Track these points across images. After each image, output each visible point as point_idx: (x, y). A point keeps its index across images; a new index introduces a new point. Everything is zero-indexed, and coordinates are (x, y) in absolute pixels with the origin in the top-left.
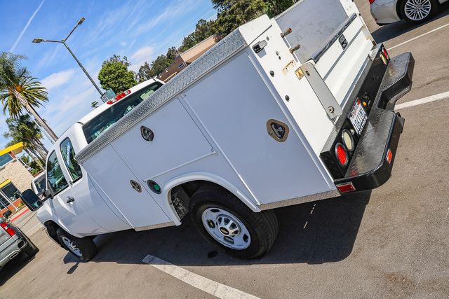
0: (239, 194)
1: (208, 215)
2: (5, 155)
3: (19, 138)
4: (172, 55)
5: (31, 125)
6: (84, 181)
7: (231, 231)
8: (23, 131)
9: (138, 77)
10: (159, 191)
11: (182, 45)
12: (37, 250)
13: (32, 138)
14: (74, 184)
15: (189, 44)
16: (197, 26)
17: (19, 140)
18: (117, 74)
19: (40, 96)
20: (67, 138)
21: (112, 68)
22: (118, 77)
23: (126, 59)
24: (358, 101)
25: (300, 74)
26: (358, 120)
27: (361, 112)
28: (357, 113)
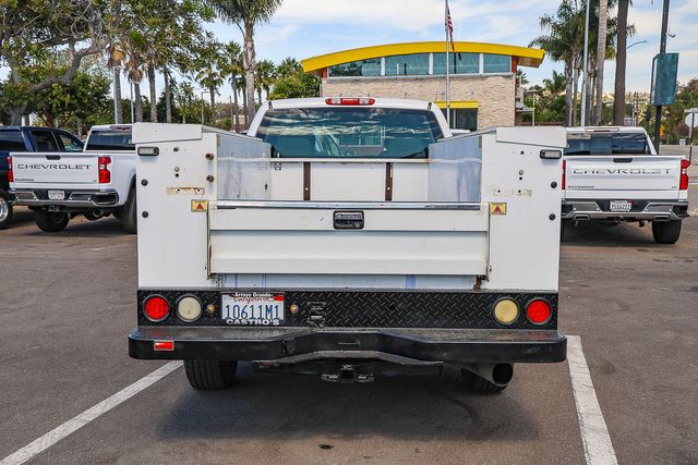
24: (276, 294)
25: (200, 207)
26: (249, 310)
27: (269, 310)
28: (256, 304)
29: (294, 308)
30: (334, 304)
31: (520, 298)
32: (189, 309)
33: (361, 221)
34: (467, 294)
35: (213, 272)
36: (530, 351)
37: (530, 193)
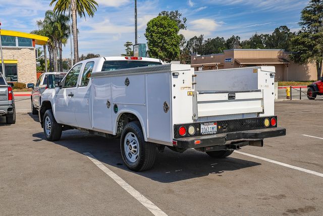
0: (144, 128)
1: (129, 137)
2: (28, 39)
3: (47, 32)
4: (231, 44)
5: (64, 27)
6: (86, 88)
7: (133, 149)
8: (56, 28)
9: (185, 44)
10: (116, 112)
11: (248, 39)
12: (14, 122)
13: (58, 40)
14: (80, 87)
15: (255, 43)
16: (277, 30)
17: (45, 33)
18: (166, 30)
19: (88, 8)
20: (94, 62)
21: (165, 23)
22: (165, 34)
23: (185, 20)
24: (215, 123)
25: (190, 94)
26: (208, 129)
27: (213, 128)
29: (220, 127)
31: (270, 118)
32: (192, 130)
33: (234, 96)
35: (199, 116)
37: (268, 86)
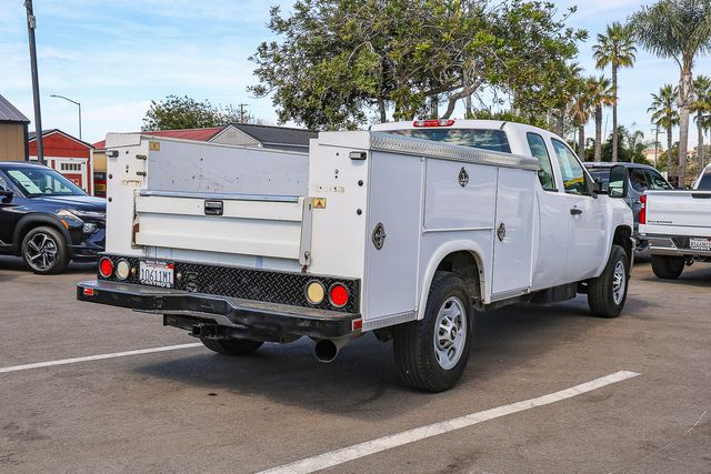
24: (169, 264)
26: (154, 274)
27: (165, 276)
28: (158, 269)
29: (179, 275)
30: (203, 274)
31: (327, 282)
32: (123, 270)
33: (221, 209)
34: (294, 276)
35: (137, 244)
36: (302, 324)
37: (343, 190)
